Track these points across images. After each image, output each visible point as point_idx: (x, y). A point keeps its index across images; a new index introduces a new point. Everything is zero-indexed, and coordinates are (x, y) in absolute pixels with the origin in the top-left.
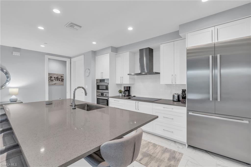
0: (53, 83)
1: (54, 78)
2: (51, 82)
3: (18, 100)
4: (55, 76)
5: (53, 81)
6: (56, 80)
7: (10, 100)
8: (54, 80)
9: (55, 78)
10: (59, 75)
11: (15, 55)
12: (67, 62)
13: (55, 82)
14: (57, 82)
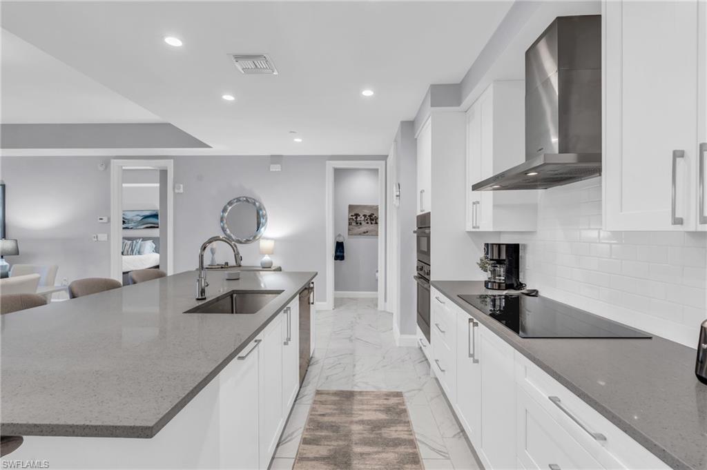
0: (361, 229)
1: (363, 218)
2: (356, 228)
3: (273, 265)
4: (365, 211)
5: (361, 224)
6: (367, 223)
7: (261, 264)
8: (363, 223)
9: (365, 216)
10: (376, 208)
11: (274, 170)
12: (380, 170)
13: (365, 228)
14: (370, 227)
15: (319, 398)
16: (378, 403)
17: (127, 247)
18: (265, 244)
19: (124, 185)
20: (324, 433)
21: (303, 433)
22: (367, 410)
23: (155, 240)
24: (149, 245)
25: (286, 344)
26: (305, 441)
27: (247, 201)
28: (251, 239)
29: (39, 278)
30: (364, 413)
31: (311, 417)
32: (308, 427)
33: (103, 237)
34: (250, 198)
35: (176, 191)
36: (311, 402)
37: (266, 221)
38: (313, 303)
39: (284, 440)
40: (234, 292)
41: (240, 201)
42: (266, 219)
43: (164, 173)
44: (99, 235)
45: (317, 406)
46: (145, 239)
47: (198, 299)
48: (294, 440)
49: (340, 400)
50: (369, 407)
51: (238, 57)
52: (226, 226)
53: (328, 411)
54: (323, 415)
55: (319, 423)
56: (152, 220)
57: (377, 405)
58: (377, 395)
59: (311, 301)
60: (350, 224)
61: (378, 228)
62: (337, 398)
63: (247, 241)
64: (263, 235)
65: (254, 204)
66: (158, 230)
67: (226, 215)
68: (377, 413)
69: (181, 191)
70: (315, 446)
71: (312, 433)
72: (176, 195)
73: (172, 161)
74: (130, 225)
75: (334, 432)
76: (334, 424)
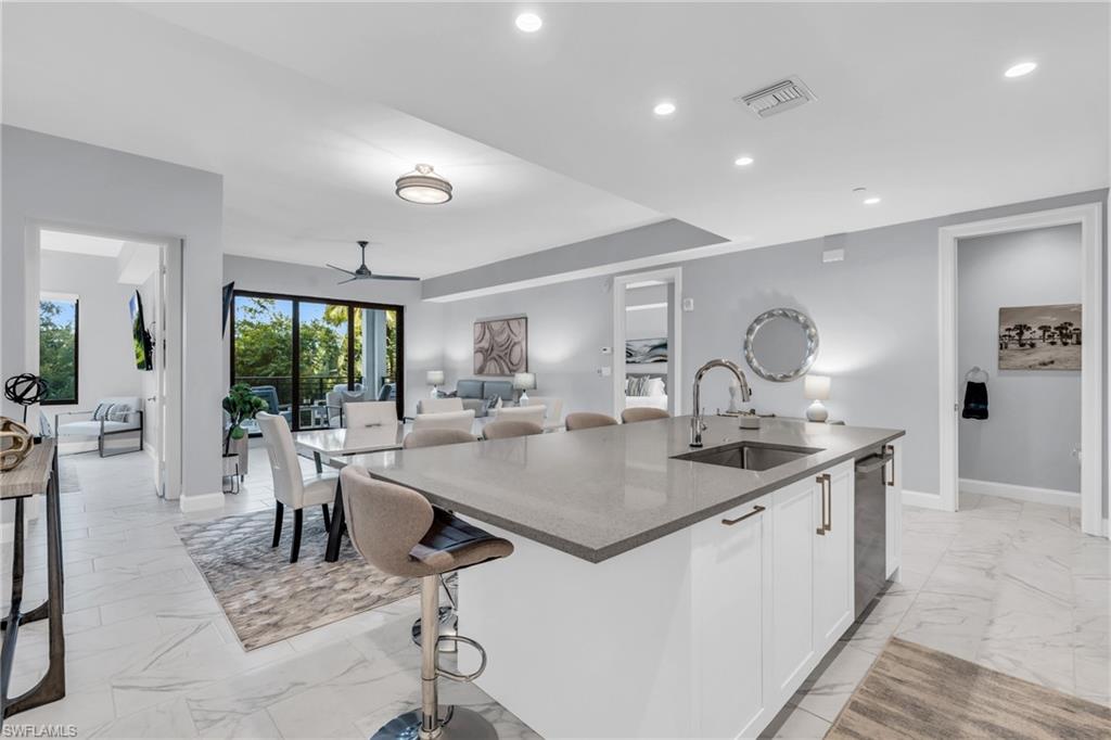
0: (1032, 357)
1: (1040, 333)
2: (1019, 354)
3: (829, 419)
4: (1046, 318)
5: (1033, 345)
6: (1053, 343)
7: (808, 415)
8: (1039, 343)
9: (1045, 329)
10: (1076, 311)
11: (830, 260)
12: (1084, 225)
13: (1049, 354)
14: (1060, 352)
15: (893, 650)
16: (1037, 707)
17: (634, 386)
18: (812, 383)
19: (629, 309)
20: (894, 710)
21: (853, 693)
22: (1006, 710)
23: (664, 378)
24: (658, 384)
25: (820, 532)
26: (854, 706)
27: (785, 315)
28: (791, 374)
29: (546, 410)
30: (999, 713)
31: (874, 675)
32: (865, 688)
33: (606, 371)
34: (789, 310)
35: (686, 309)
36: (878, 651)
37: (817, 345)
38: (891, 484)
39: (816, 689)
40: (744, 444)
41: (773, 315)
42: (817, 341)
43: (671, 286)
44: (603, 369)
45: (889, 663)
46: (653, 376)
47: (692, 446)
48: (832, 697)
49: (940, 670)
50: (1013, 707)
51: (749, 98)
52: (751, 355)
53: (911, 678)
54: (900, 681)
55: (888, 690)
56: (660, 352)
57: (1036, 710)
58: (1038, 693)
59: (888, 479)
60: (1002, 347)
61: (1080, 352)
62: (937, 665)
63: (785, 378)
64: (812, 368)
65: (797, 319)
66: (665, 364)
67: (752, 338)
68: (1035, 726)
69: (692, 308)
70: (874, 723)
71: (871, 699)
72: (684, 313)
73: (680, 269)
74: (637, 359)
75: (918, 716)
76: (918, 704)
